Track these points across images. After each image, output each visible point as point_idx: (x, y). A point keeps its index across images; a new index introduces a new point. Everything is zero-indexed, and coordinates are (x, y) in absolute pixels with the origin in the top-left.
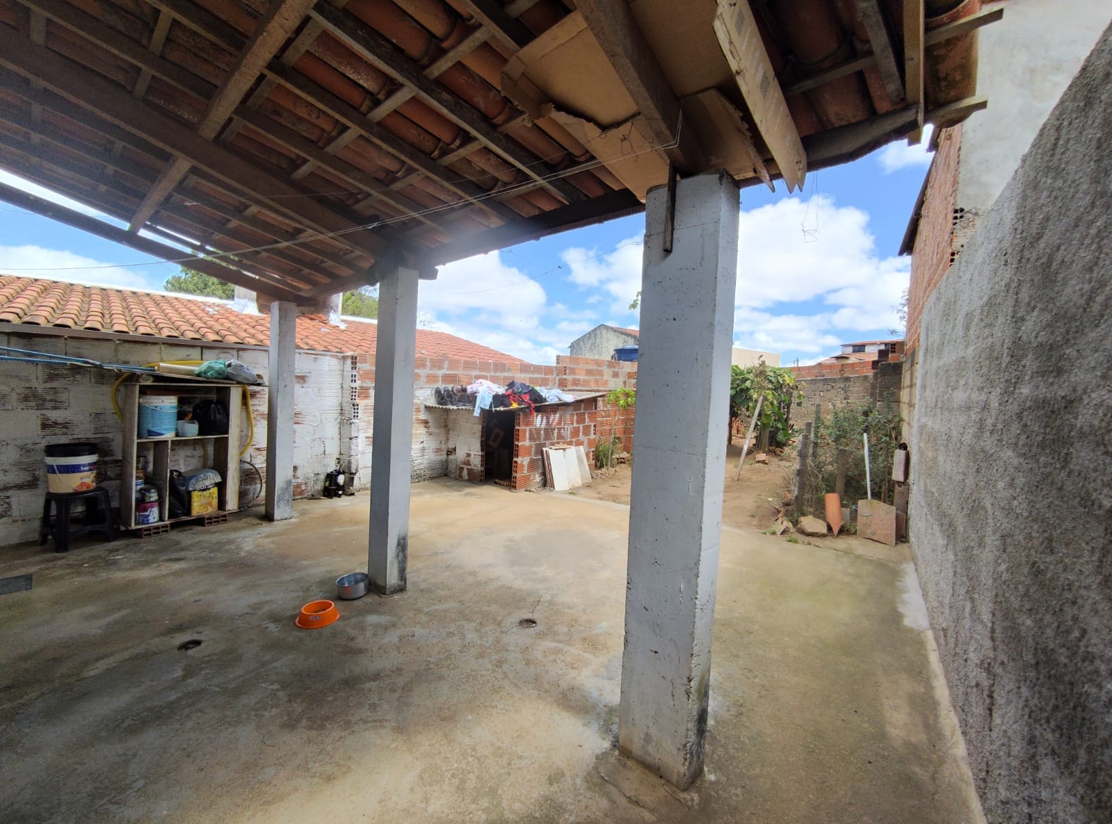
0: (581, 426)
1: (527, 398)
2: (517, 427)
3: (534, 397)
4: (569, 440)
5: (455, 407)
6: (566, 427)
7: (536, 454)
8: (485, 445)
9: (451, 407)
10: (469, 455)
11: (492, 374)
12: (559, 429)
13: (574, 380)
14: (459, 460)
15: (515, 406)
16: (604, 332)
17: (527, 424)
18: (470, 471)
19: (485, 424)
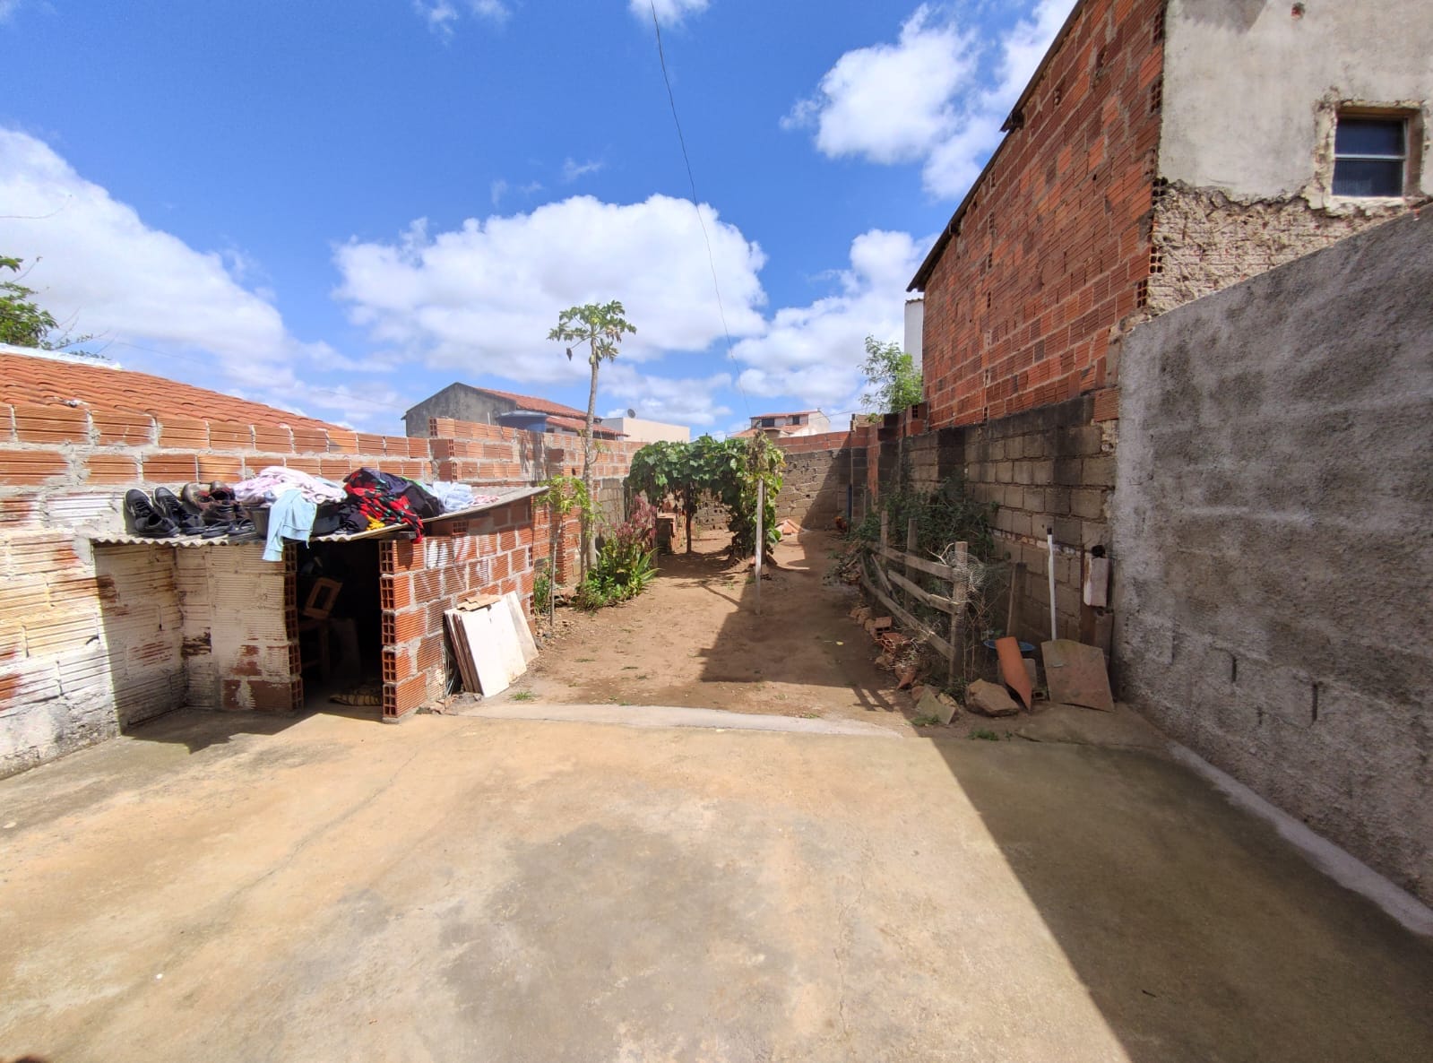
0: (509, 553)
1: (405, 508)
2: (385, 576)
3: (420, 503)
4: (491, 584)
5: (198, 541)
6: (484, 558)
7: (432, 628)
8: (296, 621)
9: (186, 541)
10: (251, 650)
11: (294, 455)
12: (473, 565)
13: (466, 465)
14: (223, 664)
15: (377, 527)
16: (462, 395)
17: (407, 562)
18: (259, 689)
19: (293, 573)
